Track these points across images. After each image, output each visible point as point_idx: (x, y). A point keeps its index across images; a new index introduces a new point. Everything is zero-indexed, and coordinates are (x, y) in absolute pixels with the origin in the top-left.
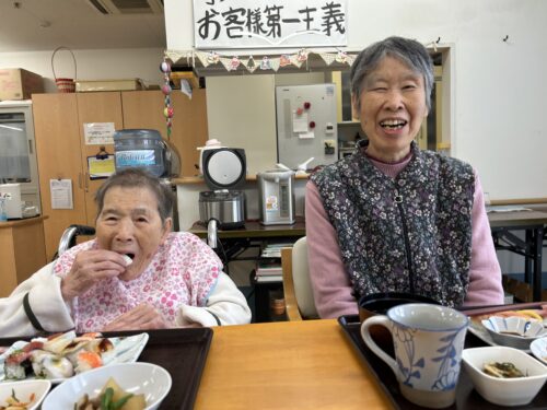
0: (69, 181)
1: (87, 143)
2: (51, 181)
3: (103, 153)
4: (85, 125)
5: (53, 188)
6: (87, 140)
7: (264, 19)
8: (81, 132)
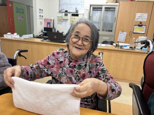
0: (126, 33)
1: (136, 20)
2: (120, 32)
3: (141, 24)
4: (137, 14)
5: (120, 35)
6: (136, 19)
8: (135, 16)
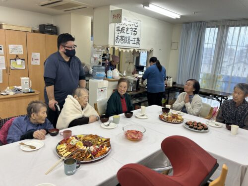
1: (10, 54)
3: (17, 58)
4: (9, 45)
6: (10, 52)
7: (127, 40)
